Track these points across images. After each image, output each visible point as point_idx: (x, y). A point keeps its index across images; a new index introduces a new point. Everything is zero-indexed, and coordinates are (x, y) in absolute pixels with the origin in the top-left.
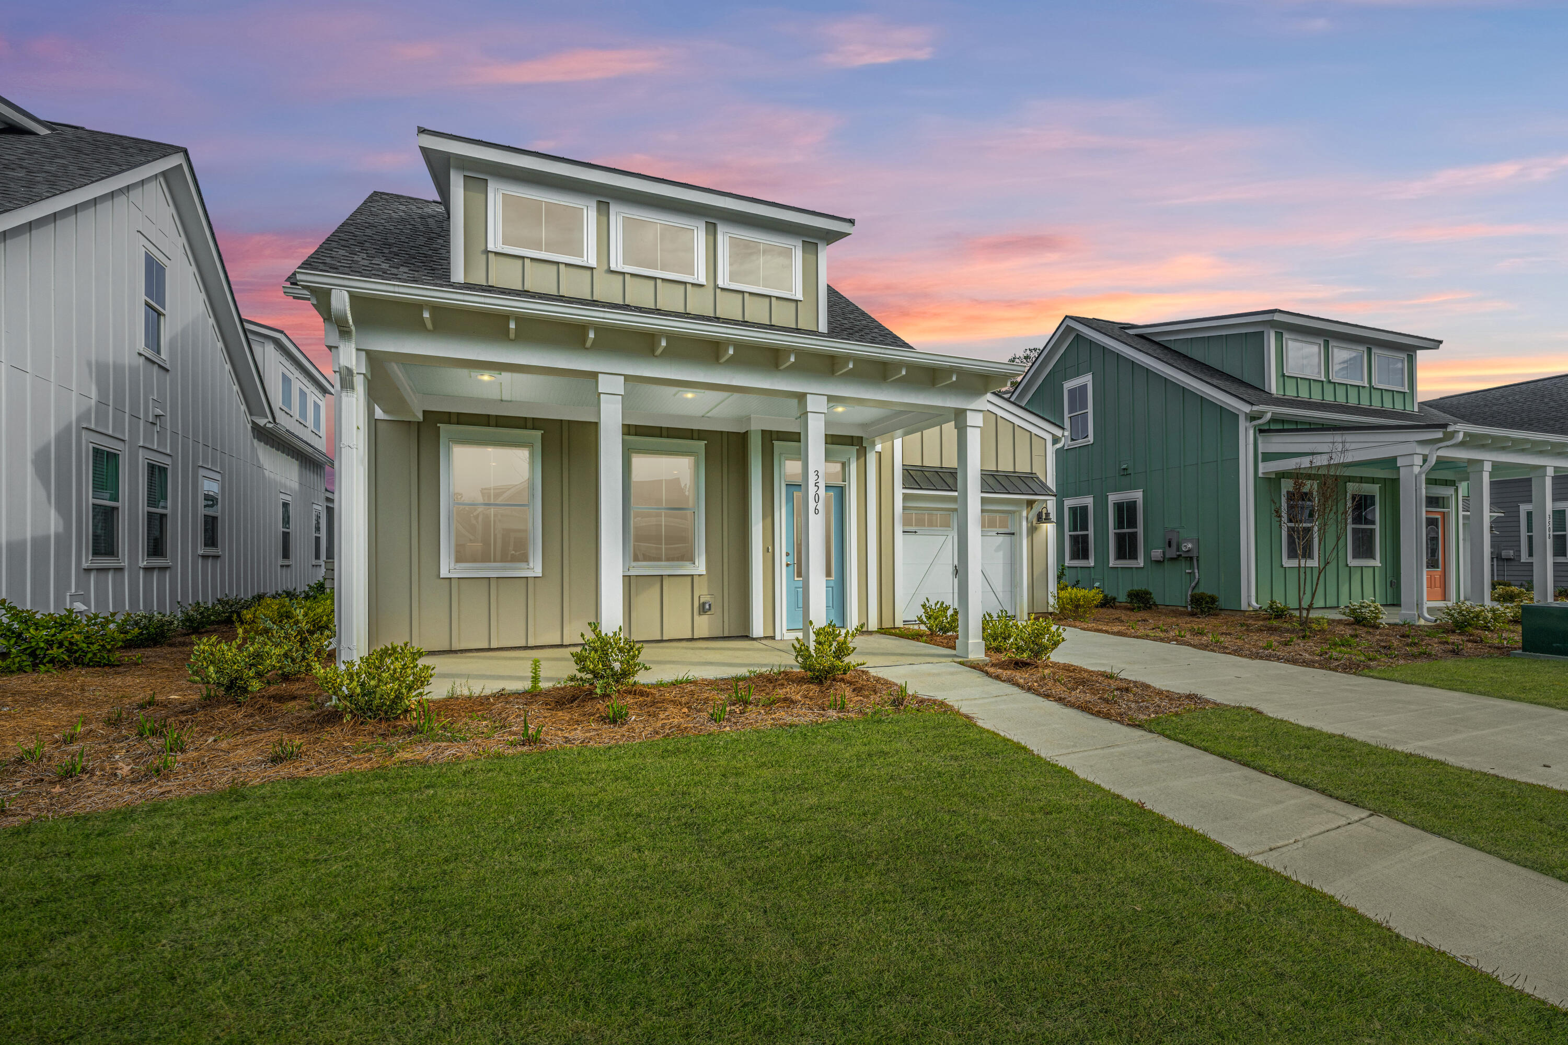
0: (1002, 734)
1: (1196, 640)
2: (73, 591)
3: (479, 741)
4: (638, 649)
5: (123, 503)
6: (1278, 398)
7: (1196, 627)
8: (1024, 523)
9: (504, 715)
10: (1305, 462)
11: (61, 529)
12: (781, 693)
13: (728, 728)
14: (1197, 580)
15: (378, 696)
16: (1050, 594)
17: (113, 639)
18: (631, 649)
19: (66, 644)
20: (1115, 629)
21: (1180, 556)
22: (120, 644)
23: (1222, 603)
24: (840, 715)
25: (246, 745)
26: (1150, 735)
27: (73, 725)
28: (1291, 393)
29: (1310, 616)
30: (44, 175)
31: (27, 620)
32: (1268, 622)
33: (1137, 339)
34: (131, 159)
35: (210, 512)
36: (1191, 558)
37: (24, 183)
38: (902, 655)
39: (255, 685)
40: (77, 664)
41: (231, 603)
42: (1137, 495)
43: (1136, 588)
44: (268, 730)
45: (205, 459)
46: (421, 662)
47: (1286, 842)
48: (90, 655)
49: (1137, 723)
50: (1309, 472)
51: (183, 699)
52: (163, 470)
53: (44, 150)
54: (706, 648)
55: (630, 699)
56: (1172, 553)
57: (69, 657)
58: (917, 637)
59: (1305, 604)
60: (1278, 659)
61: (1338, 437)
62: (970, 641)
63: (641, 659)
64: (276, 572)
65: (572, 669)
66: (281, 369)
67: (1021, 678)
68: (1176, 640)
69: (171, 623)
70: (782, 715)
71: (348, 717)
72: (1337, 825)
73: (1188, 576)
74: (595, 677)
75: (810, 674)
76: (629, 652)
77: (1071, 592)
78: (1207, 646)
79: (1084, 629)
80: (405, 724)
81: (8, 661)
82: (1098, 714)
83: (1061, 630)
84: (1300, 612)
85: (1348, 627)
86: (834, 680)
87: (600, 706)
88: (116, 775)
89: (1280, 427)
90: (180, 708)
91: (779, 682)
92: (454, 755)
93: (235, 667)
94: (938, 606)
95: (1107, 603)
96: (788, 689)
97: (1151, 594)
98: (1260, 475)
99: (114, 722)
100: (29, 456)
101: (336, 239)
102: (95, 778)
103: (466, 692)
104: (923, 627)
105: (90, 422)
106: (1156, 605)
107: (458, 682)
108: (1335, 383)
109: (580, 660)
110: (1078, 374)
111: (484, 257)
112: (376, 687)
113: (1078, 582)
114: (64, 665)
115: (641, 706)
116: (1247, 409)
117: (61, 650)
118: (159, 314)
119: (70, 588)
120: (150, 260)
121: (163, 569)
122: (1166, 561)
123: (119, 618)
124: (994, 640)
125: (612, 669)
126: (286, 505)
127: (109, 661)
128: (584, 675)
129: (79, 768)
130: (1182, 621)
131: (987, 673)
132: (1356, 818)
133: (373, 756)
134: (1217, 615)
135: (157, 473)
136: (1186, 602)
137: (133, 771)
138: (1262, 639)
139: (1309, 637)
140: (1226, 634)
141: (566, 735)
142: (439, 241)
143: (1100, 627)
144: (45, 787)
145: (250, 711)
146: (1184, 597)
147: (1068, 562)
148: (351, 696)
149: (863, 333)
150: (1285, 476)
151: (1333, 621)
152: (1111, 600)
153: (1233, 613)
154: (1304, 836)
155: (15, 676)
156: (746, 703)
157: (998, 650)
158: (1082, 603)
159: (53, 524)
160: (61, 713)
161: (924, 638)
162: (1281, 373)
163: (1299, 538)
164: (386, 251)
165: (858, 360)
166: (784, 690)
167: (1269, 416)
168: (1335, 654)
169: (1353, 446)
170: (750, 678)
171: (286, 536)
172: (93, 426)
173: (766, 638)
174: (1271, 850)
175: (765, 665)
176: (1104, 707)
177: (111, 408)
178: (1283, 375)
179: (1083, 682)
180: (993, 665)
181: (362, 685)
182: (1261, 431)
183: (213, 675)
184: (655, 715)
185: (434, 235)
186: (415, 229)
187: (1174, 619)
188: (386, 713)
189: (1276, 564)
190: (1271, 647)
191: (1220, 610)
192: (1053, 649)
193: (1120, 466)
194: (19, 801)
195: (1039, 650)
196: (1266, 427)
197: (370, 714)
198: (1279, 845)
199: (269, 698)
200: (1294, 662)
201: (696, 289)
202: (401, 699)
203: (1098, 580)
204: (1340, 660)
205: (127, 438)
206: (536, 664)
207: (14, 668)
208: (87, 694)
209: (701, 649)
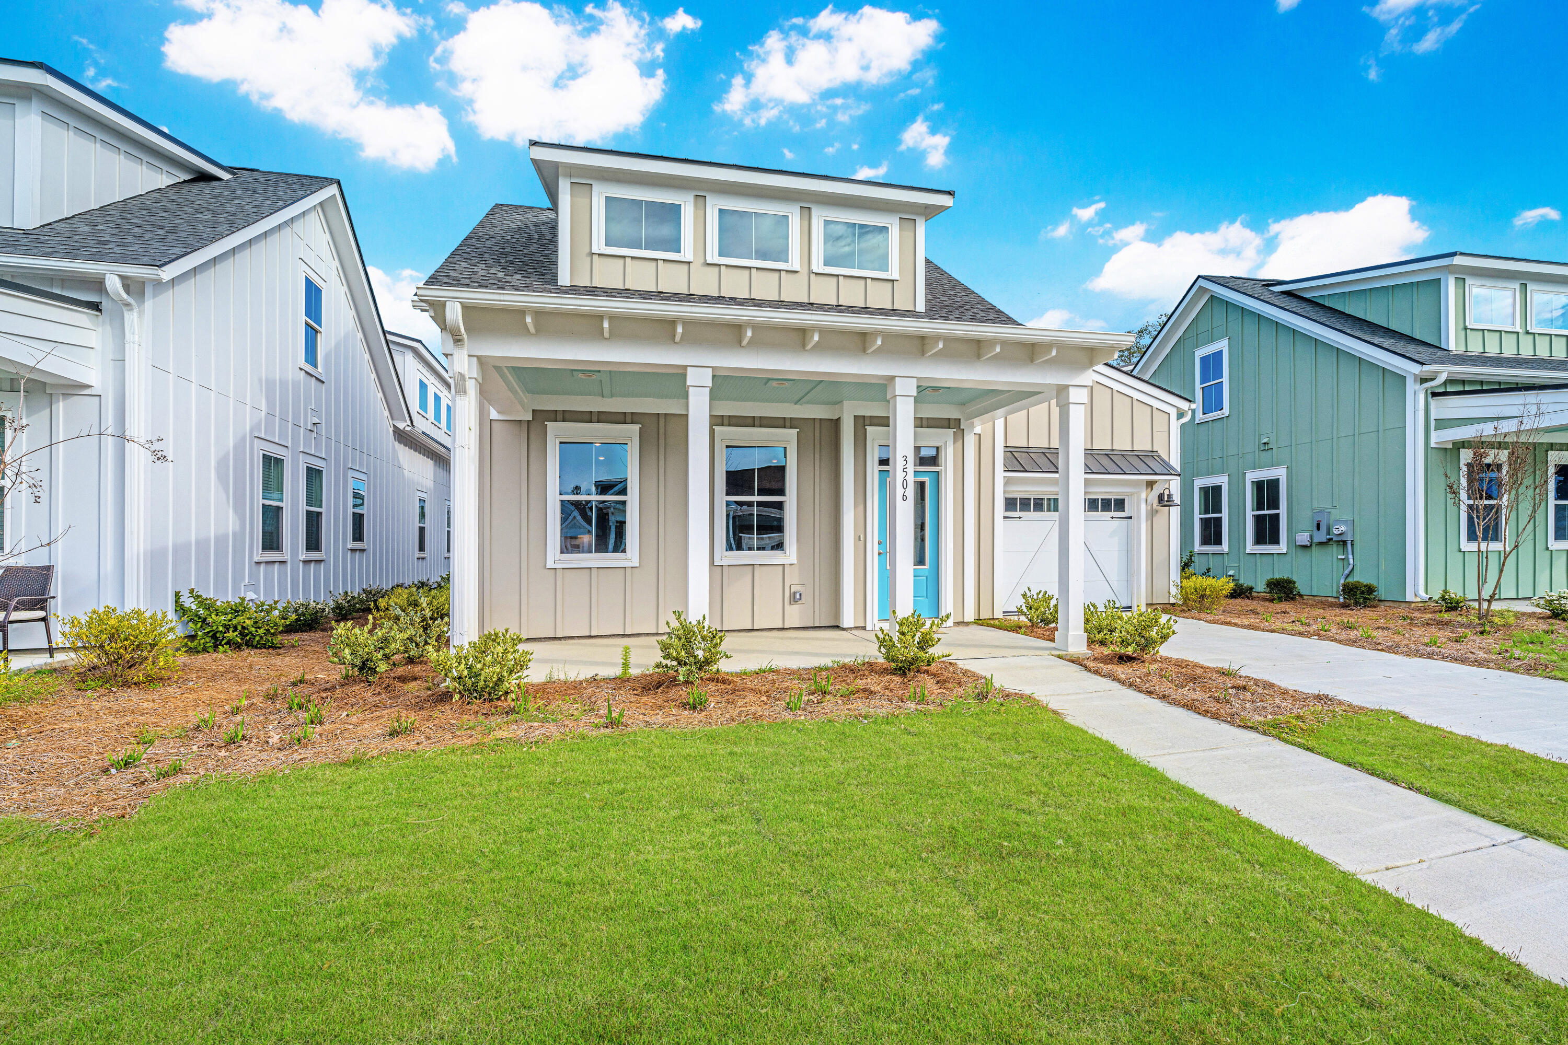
0: (1090, 731)
1: (1343, 635)
2: (247, 581)
3: (567, 723)
4: (721, 638)
5: (286, 505)
6: (1457, 355)
7: (1346, 620)
8: (1143, 506)
9: (593, 699)
10: (1487, 430)
11: (237, 528)
12: (860, 683)
13: (803, 717)
14: (1351, 567)
15: (482, 678)
16: (1172, 583)
17: (276, 624)
18: (714, 637)
19: (239, 628)
20: (1246, 622)
21: (1331, 539)
22: (281, 628)
23: (1382, 593)
24: (918, 707)
25: (372, 719)
26: (1264, 738)
27: (239, 699)
28: (1475, 347)
29: (1492, 608)
30: (225, 215)
31: (209, 606)
32: (1438, 615)
33: (1282, 297)
34: (293, 194)
35: (358, 510)
36: (1345, 542)
37: (210, 224)
38: (997, 647)
39: (383, 667)
40: (248, 646)
41: (373, 592)
42: (1280, 473)
43: (1277, 576)
44: (391, 707)
45: (354, 461)
46: (521, 647)
47: (1409, 862)
48: (257, 638)
49: (1250, 724)
50: (1493, 440)
51: (327, 678)
52: (319, 472)
53: (226, 193)
54: (796, 638)
55: (712, 687)
56: (1321, 536)
57: (242, 639)
58: (1017, 628)
59: (1486, 594)
60: (1444, 658)
61: (1531, 397)
62: (1070, 633)
63: (722, 648)
64: (413, 565)
65: (657, 656)
66: (419, 376)
67: (1123, 673)
68: (1318, 635)
69: (324, 610)
70: (860, 706)
71: (457, 697)
72: (1477, 847)
73: (1341, 563)
74: (679, 664)
75: (893, 665)
76: (712, 640)
77: (1198, 581)
78: (1355, 642)
79: (1210, 622)
80: (505, 704)
81: (196, 642)
82: (1206, 713)
83: (1172, 622)
84: (1480, 604)
85: (1542, 621)
86: (918, 671)
87: (682, 692)
88: (268, 742)
89: (1460, 388)
90: (323, 687)
91: (861, 673)
92: (543, 734)
93: (366, 650)
94: (1040, 596)
95: (1240, 592)
96: (869, 680)
97: (1295, 583)
98: (1433, 445)
99: (271, 697)
100: (213, 463)
101: (460, 252)
102: (252, 745)
103: (562, 677)
104: (1023, 618)
105: (260, 431)
106: (1301, 596)
107: (555, 666)
108: (1534, 334)
109: (665, 647)
110: (1212, 340)
111: (589, 259)
112: (482, 670)
113: (1209, 570)
114: (238, 647)
115: (722, 693)
116: (1415, 369)
117: (236, 633)
118: (317, 332)
119: (244, 579)
120: (309, 283)
121: (319, 562)
122: (1314, 545)
123: (280, 606)
124: (1099, 632)
125: (695, 657)
126: (422, 501)
127: (273, 643)
128: (668, 662)
129: (240, 736)
130: (1330, 614)
131: (1086, 667)
132: (1504, 840)
133: (474, 733)
134: (1375, 607)
135: (314, 475)
136: (1338, 592)
137: (281, 740)
138: (1424, 635)
139: (1489, 633)
140: (1383, 628)
141: (648, 719)
142: (550, 247)
143: (1229, 620)
144: (214, 751)
145: (378, 689)
146: (1335, 586)
147: (1198, 548)
148: (459, 678)
149: (963, 310)
150: (1466, 445)
151: (1523, 614)
152: (1247, 590)
153: (1396, 605)
154: (1431, 856)
155: (200, 656)
156: (824, 693)
157: (1102, 643)
158: (1208, 593)
159: (231, 523)
160: (233, 688)
161: (1023, 630)
162: (1462, 326)
163: (1478, 517)
164: (502, 260)
165: (948, 339)
166: (865, 681)
167: (1443, 378)
168: (1517, 652)
169: (1552, 408)
170: (833, 669)
171: (422, 530)
172: (263, 436)
173: (856, 628)
174: (1387, 869)
175: (851, 655)
176: (1213, 706)
177: (277, 418)
178: (1466, 329)
179: (1195, 679)
180: (1095, 659)
181: (470, 668)
182: (1434, 394)
183: (348, 657)
184: (733, 703)
185: (545, 242)
186: (530, 237)
187: (1322, 611)
188: (490, 694)
189: (1452, 548)
190: (1435, 643)
191: (1379, 601)
192: (1162, 643)
193: (1260, 440)
194: (194, 762)
195: (1147, 644)
196: (1442, 390)
197: (475, 694)
198: (1398, 864)
199: (394, 678)
200: (1463, 661)
201: (790, 276)
202: (502, 681)
203: (1232, 568)
204: (1523, 660)
205: (289, 445)
206: (627, 651)
207: (200, 648)
208: (253, 672)
209: (791, 638)
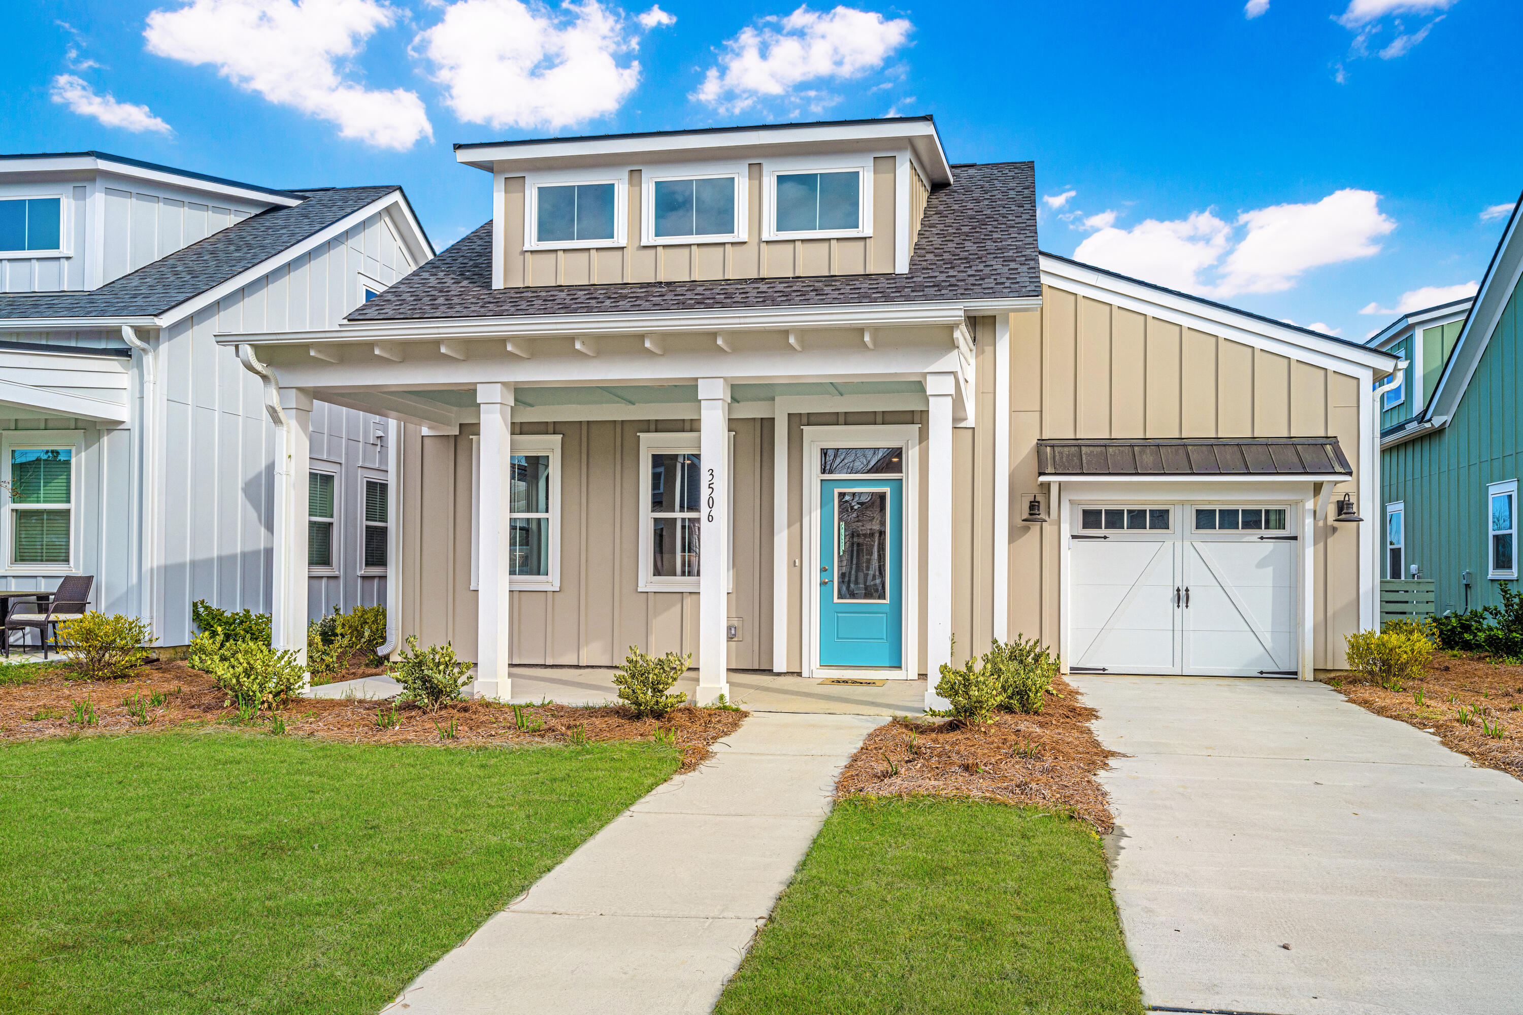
5: (337, 520)
8: (1309, 521)
30: (257, 250)
34: (340, 213)
37: (234, 262)
52: (383, 486)
53: (281, 223)
100: (240, 485)
111: (521, 258)
135: (377, 490)
173: (790, 673)
201: (738, 248)
205: (343, 462)
